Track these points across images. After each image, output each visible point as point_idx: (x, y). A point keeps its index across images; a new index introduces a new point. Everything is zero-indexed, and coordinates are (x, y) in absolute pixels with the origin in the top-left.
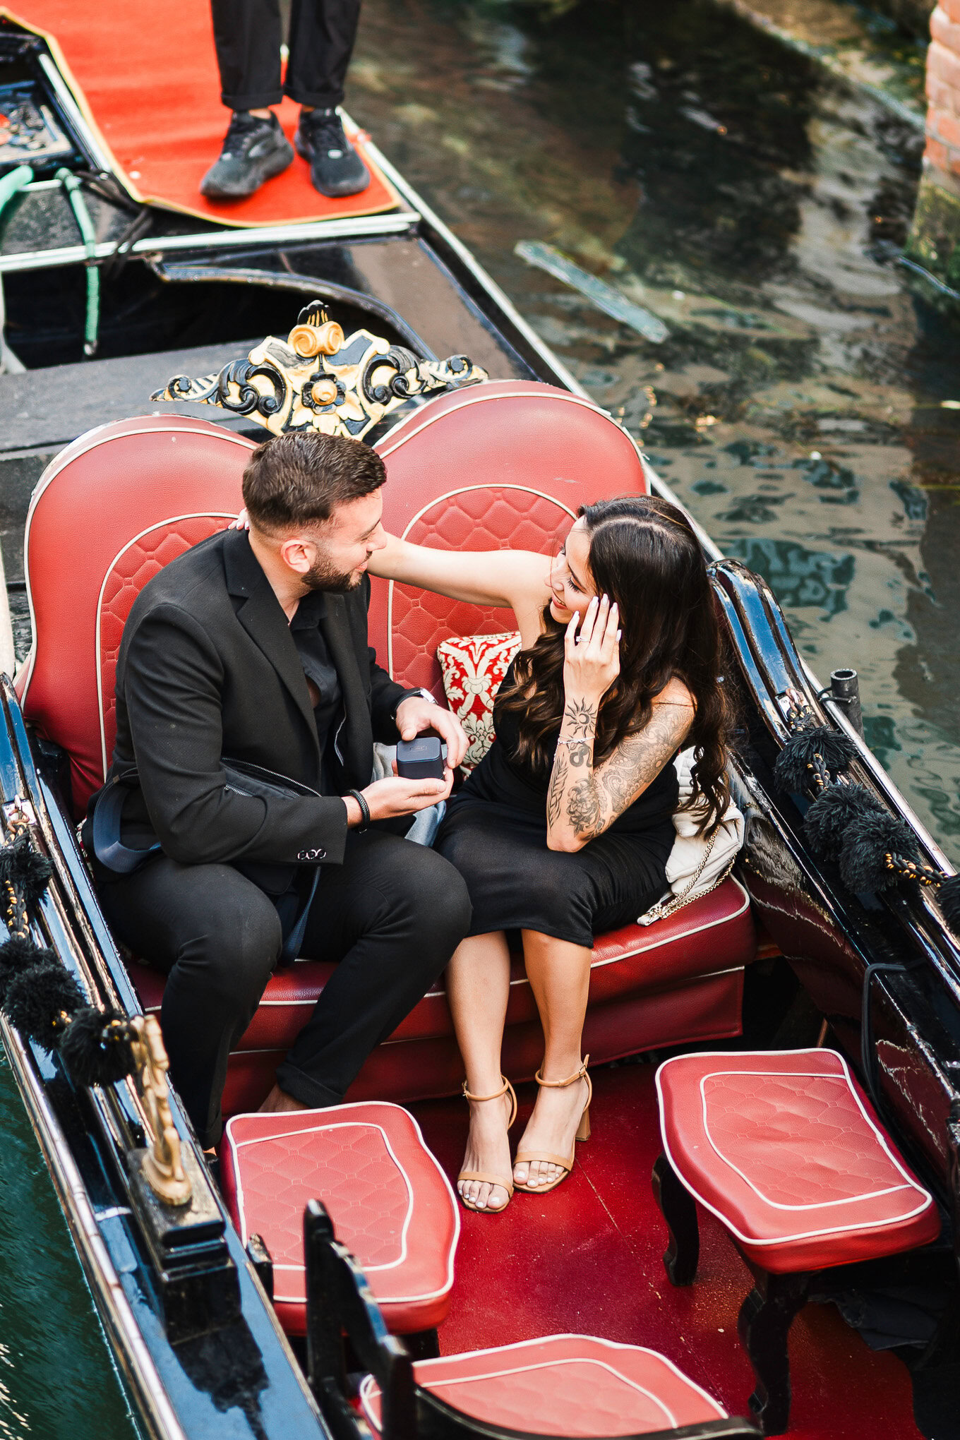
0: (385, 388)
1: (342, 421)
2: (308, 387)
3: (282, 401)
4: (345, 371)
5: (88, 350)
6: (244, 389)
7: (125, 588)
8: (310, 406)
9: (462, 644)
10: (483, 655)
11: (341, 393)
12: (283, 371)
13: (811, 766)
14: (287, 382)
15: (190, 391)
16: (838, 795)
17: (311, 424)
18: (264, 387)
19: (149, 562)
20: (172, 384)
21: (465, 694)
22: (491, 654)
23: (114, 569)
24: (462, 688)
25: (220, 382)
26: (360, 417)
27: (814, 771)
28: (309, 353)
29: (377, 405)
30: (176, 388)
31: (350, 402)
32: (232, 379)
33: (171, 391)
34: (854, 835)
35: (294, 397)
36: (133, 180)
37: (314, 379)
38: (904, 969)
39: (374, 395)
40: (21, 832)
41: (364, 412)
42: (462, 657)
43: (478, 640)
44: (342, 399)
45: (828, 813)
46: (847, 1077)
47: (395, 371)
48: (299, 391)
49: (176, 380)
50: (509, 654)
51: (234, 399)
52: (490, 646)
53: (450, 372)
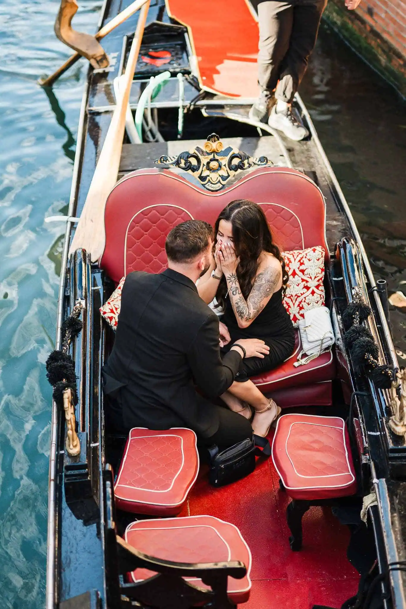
0: (236, 166)
1: (220, 176)
2: (208, 163)
3: (199, 167)
4: (222, 159)
5: (179, 137)
6: (186, 162)
7: (136, 228)
8: (208, 170)
9: (290, 253)
10: (298, 256)
11: (220, 166)
12: (201, 157)
13: (354, 316)
14: (201, 161)
15: (167, 161)
16: (356, 329)
17: (209, 176)
18: (194, 162)
19: (145, 220)
20: (161, 158)
21: (290, 269)
22: (300, 256)
23: (133, 221)
24: (289, 267)
25: (178, 159)
26: (227, 175)
27: (354, 318)
28: (210, 151)
29: (232, 171)
30: (162, 159)
31: (223, 169)
32: (182, 158)
33: (161, 160)
34: (356, 345)
35: (203, 166)
36: (202, 79)
37: (211, 160)
38: (367, 394)
39: (232, 168)
40: (77, 311)
41: (228, 173)
42: (290, 257)
43: (296, 252)
44: (220, 169)
45: (351, 335)
46: (344, 429)
47: (240, 160)
48: (205, 164)
49: (162, 157)
50: (306, 255)
51: (182, 165)
52: (300, 253)
53: (260, 162)
